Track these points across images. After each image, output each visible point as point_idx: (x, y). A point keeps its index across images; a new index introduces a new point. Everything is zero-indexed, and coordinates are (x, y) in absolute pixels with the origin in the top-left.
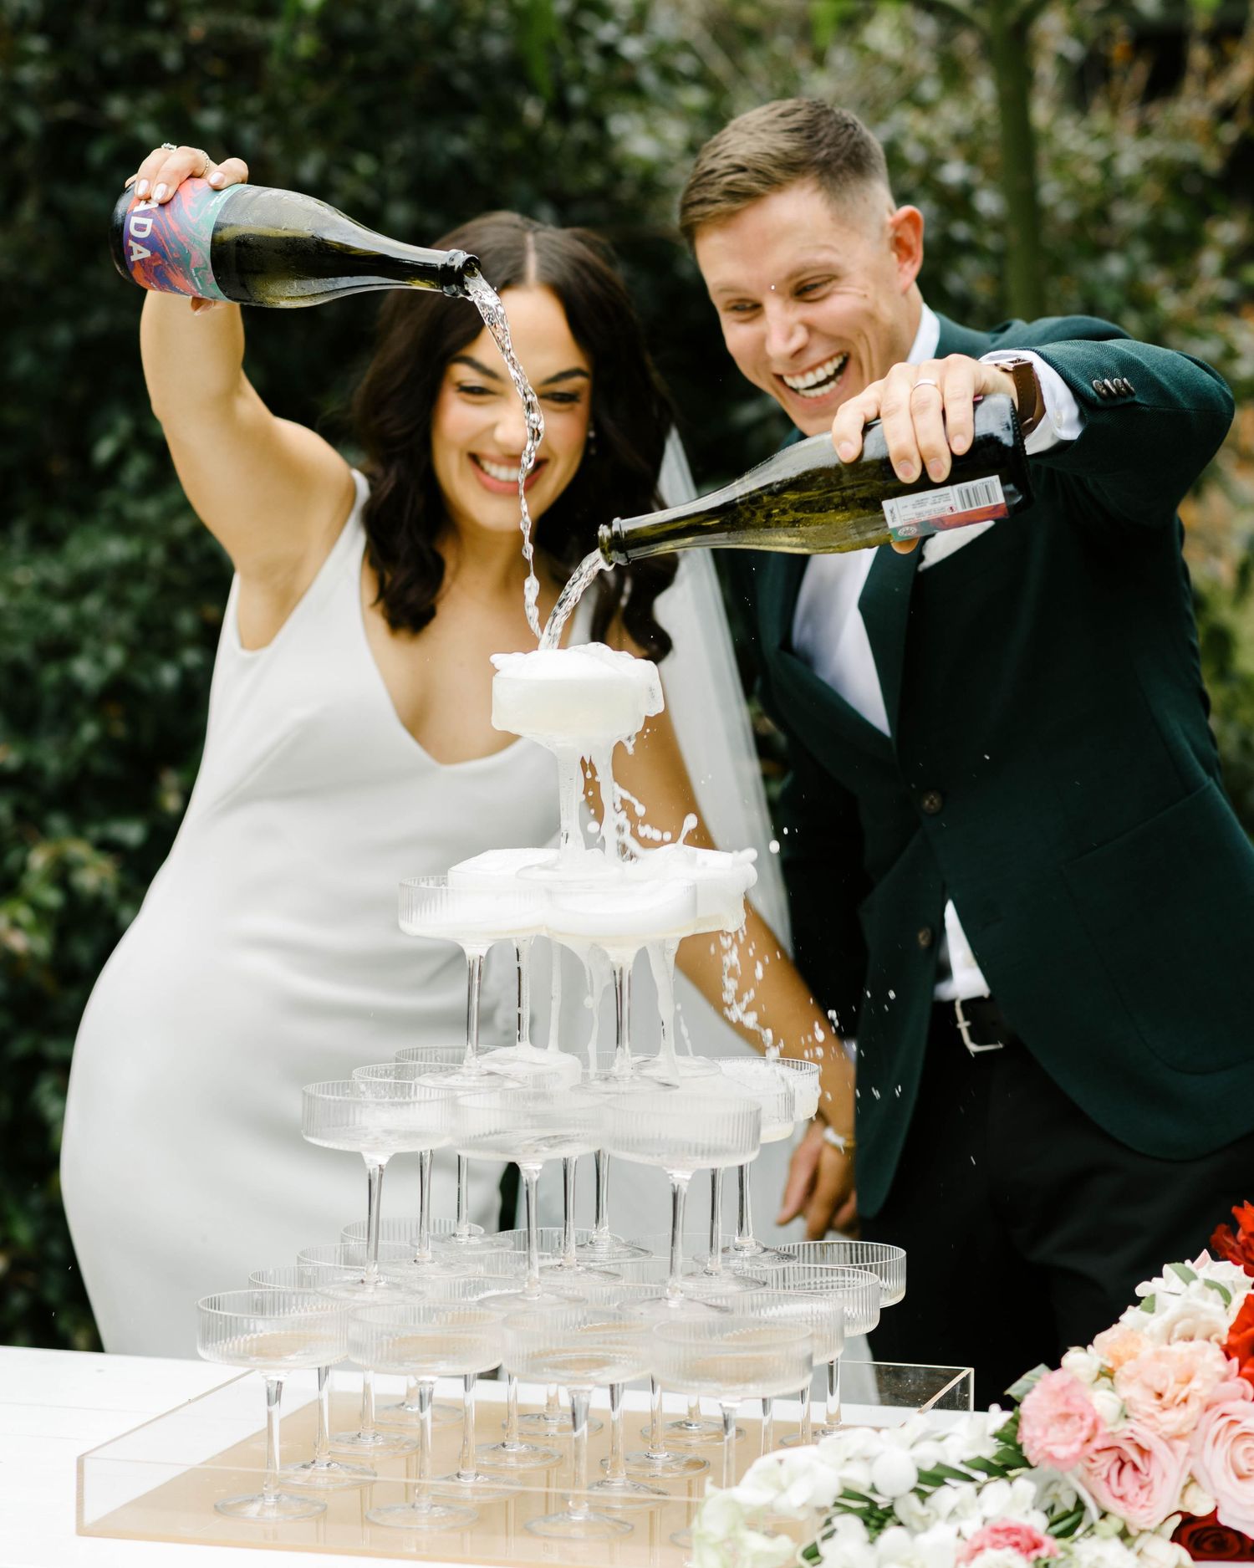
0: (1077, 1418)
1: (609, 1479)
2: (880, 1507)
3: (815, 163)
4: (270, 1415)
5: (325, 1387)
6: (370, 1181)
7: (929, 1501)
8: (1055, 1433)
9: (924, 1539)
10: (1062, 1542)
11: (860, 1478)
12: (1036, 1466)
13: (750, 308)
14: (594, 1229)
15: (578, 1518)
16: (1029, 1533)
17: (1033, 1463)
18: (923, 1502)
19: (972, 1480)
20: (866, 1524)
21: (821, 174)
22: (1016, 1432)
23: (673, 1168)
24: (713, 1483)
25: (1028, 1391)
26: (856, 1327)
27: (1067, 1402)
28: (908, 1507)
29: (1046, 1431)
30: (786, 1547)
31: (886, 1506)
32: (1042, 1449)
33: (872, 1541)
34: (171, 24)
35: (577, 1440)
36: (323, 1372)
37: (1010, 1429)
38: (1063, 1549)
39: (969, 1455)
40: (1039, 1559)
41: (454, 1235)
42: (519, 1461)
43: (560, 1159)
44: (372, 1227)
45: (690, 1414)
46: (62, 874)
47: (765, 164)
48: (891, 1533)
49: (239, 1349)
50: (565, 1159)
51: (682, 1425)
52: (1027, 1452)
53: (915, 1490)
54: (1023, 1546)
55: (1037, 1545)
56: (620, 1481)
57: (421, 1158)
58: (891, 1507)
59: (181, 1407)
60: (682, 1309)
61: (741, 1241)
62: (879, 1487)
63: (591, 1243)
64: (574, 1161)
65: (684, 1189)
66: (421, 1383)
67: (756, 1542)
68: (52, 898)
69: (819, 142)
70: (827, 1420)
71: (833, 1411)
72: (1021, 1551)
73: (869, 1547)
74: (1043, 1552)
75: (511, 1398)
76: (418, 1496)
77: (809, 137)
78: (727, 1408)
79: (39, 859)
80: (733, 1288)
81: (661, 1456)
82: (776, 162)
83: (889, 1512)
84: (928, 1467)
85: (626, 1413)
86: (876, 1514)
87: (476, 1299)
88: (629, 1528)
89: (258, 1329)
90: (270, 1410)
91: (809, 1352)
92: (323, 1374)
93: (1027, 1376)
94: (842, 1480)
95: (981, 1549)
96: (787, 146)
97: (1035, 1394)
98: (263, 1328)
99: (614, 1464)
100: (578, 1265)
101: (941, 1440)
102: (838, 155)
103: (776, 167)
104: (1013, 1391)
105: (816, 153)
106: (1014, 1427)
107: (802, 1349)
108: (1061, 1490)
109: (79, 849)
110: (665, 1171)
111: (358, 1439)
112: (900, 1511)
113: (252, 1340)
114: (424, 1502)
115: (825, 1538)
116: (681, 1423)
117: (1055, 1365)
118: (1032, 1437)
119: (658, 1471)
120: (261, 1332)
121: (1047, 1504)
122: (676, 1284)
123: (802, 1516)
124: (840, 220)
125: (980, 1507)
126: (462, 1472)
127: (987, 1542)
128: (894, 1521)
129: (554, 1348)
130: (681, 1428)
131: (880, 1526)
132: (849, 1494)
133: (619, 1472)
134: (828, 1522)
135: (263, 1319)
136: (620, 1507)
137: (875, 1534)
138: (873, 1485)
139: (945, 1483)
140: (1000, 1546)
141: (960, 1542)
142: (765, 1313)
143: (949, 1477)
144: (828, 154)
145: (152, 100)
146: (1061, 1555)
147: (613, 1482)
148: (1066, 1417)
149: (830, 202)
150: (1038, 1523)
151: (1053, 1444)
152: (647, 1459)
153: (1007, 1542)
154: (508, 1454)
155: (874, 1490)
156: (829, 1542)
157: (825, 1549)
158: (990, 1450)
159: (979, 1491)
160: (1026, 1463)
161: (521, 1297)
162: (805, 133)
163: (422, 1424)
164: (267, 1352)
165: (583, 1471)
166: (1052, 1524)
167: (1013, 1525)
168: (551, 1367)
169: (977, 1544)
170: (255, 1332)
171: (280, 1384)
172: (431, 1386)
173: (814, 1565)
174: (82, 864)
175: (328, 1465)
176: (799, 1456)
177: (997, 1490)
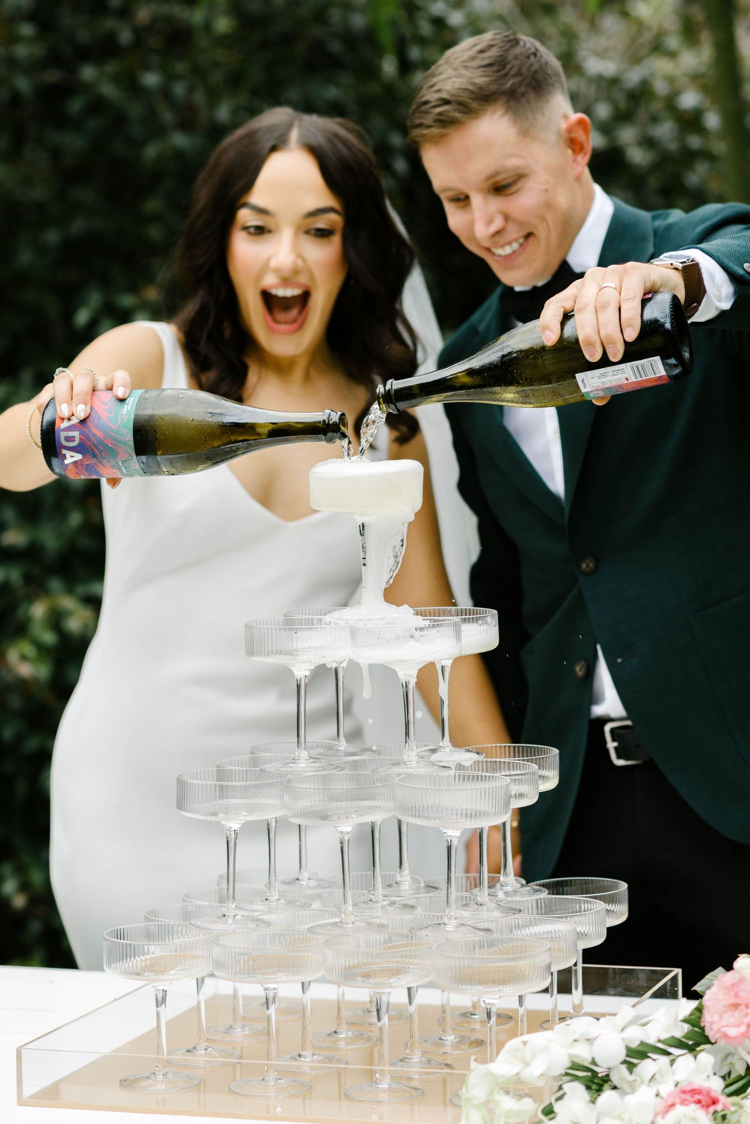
0: (744, 1007)
1: (409, 1057)
2: (600, 1075)
3: (503, 93)
4: (158, 1014)
5: (201, 992)
6: (228, 842)
7: (636, 1070)
8: (728, 1018)
9: (629, 1099)
10: (734, 1099)
11: (583, 1054)
12: (716, 1042)
13: (463, 200)
14: (398, 873)
15: (384, 1086)
16: (708, 1093)
17: (713, 1041)
18: (631, 1072)
19: (668, 1054)
20: (588, 1088)
21: (508, 101)
22: (700, 1018)
23: (446, 828)
24: (475, 1060)
25: (709, 988)
26: (588, 941)
27: (736, 995)
28: (620, 1075)
29: (721, 1017)
30: (529, 1106)
31: (604, 1074)
32: (718, 1030)
33: (593, 1102)
34: (125, 13)
35: (381, 1029)
36: (200, 981)
37: (695, 1016)
38: (734, 1104)
39: (665, 1036)
40: (715, 1112)
41: (298, 879)
42: (347, 1044)
43: (368, 822)
44: (230, 876)
45: (474, 1006)
46: (56, 620)
47: (465, 98)
48: (608, 1095)
49: (137, 967)
50: (372, 822)
51: (467, 1015)
52: (709, 1033)
53: (625, 1062)
54: (704, 1103)
55: (714, 1102)
56: (416, 1058)
57: (268, 825)
58: (608, 1075)
59: (98, 1009)
60: (456, 931)
61: (505, 880)
62: (598, 1061)
63: (396, 883)
64: (379, 823)
65: (455, 843)
66: (266, 989)
67: (507, 1103)
68: (49, 638)
69: (506, 74)
70: (573, 1009)
71: (577, 1002)
72: (703, 1106)
73: (591, 1105)
74: (719, 1107)
75: (340, 997)
76: (267, 1072)
77: (499, 71)
78: (489, 1004)
79: (38, 610)
80: (497, 914)
81: (450, 1038)
82: (473, 96)
83: (606, 1078)
84: (634, 1045)
85: (420, 1006)
86: (596, 1081)
87: (307, 927)
88: (421, 1093)
89: (151, 952)
90: (158, 1011)
91: (548, 961)
92: (200, 983)
93: (708, 977)
94: (570, 1055)
95: (673, 1105)
96: (481, 81)
97: (714, 989)
98: (155, 950)
99: (412, 1046)
100: (384, 900)
101: (644, 1025)
102: (521, 84)
103: (473, 99)
104: (698, 988)
105: (504, 84)
106: (698, 1014)
107: (544, 959)
108: (735, 1060)
109: (68, 603)
110: (441, 831)
111: (231, 1030)
112: (615, 1079)
113: (146, 959)
114: (271, 1076)
115: (557, 1100)
116: (467, 1013)
117: (729, 968)
118: (712, 1022)
119: (448, 1049)
120: (153, 953)
121: (724, 1071)
122: (451, 913)
123: (541, 1083)
124: (525, 133)
125: (674, 1074)
126: (302, 1053)
127: (678, 1101)
128: (610, 1086)
129: (365, 961)
130: (467, 1017)
131: (599, 1090)
132: (576, 1066)
133: (416, 1051)
134: (560, 1088)
135: (154, 945)
136: (417, 1077)
137: (595, 1096)
138: (593, 1059)
139: (649, 1057)
140: (687, 1102)
141: (658, 1100)
142: (521, 932)
143: (651, 1053)
144: (513, 84)
145: (111, 68)
146: (733, 1109)
147: (411, 1059)
148: (736, 1006)
149: (515, 121)
150: (716, 1085)
151: (727, 1026)
152: (440, 1041)
153: (692, 1100)
154: (339, 1039)
155: (594, 1062)
156: (560, 1103)
157: (557, 1107)
158: (681, 1031)
159: (672, 1062)
160: (707, 1041)
161: (340, 925)
162: (495, 68)
163: (269, 1019)
164: (155, 968)
165: (386, 1052)
166: (727, 1086)
167: (696, 1087)
168: (363, 976)
169: (670, 1103)
170: (148, 954)
171: (165, 992)
172: (274, 991)
173: (551, 1119)
174: (70, 613)
175: (205, 1050)
176: (539, 1038)
177: (685, 1060)
